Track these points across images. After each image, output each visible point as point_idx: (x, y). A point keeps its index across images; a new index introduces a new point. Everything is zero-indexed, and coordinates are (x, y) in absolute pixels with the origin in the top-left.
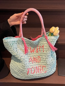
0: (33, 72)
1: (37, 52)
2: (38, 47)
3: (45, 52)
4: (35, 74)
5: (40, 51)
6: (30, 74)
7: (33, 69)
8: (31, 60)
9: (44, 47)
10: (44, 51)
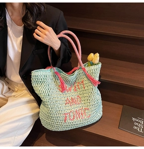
0: (72, 118)
1: (75, 90)
2: (76, 84)
3: (86, 88)
4: (75, 120)
5: (79, 88)
6: (68, 121)
7: (71, 114)
8: (68, 101)
9: (84, 82)
10: (84, 88)
